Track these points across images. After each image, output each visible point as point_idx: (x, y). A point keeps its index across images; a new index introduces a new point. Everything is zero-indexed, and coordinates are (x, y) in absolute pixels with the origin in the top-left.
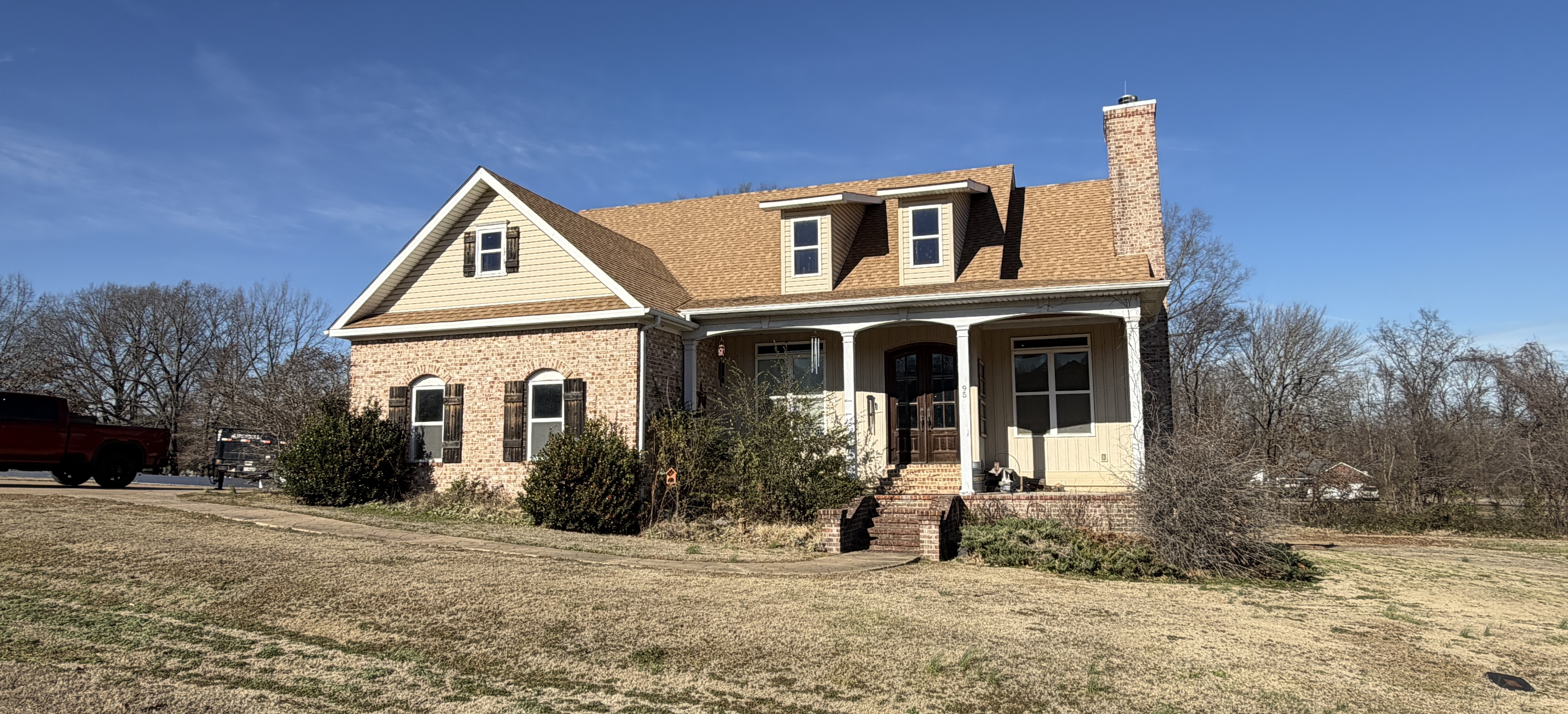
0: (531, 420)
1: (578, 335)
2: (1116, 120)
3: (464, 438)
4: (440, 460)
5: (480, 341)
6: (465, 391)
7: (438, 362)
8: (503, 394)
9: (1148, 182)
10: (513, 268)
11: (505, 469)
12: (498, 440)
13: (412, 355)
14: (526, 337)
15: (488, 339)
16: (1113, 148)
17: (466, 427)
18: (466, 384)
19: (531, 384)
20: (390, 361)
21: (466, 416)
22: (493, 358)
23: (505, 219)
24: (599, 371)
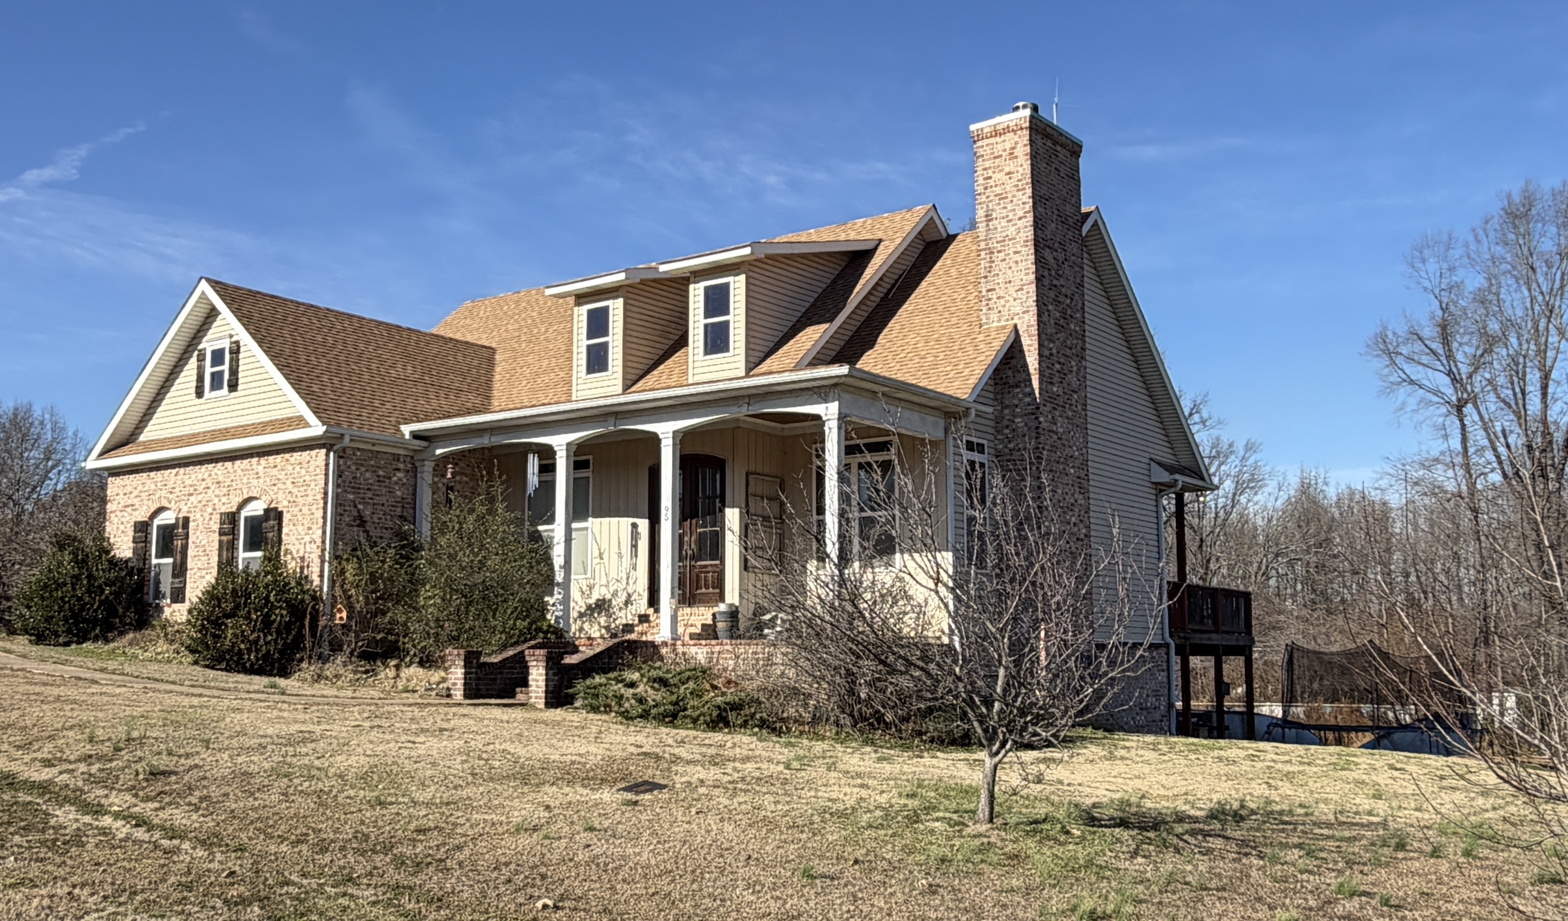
0: (242, 554)
1: (278, 459)
2: (986, 142)
3: (188, 576)
4: (169, 601)
6: (190, 524)
7: (171, 493)
8: (219, 526)
9: (1021, 223)
10: (233, 386)
13: (152, 486)
15: (210, 466)
16: (981, 180)
17: (190, 563)
18: (191, 516)
19: (242, 515)
20: (135, 493)
21: (191, 552)
22: (213, 487)
23: (227, 333)
24: (294, 499)
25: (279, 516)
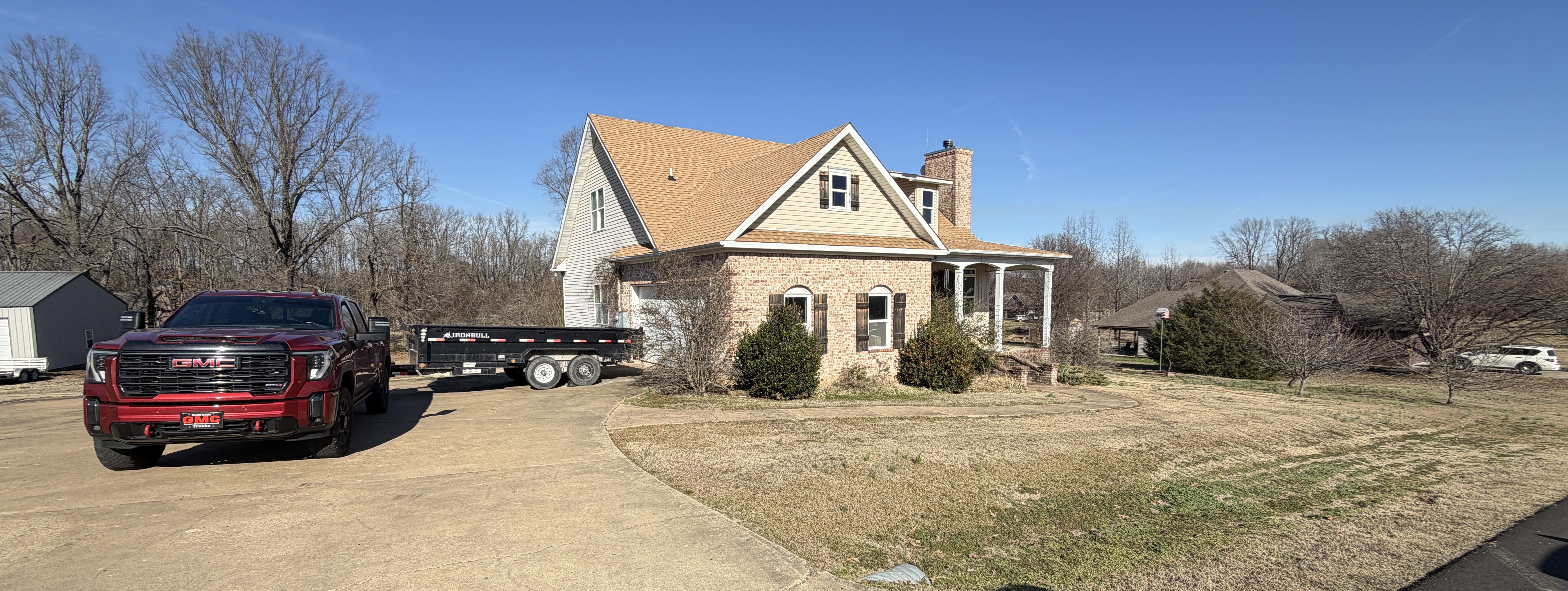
1: (899, 263)
3: (829, 336)
5: (837, 261)
6: (828, 299)
7: (806, 275)
8: (855, 303)
10: (855, 206)
11: (857, 356)
12: (852, 336)
13: (785, 268)
14: (868, 261)
15: (843, 261)
17: (829, 327)
18: (829, 294)
19: (869, 296)
20: (767, 272)
21: (829, 319)
22: (847, 275)
24: (911, 289)
25: (904, 298)
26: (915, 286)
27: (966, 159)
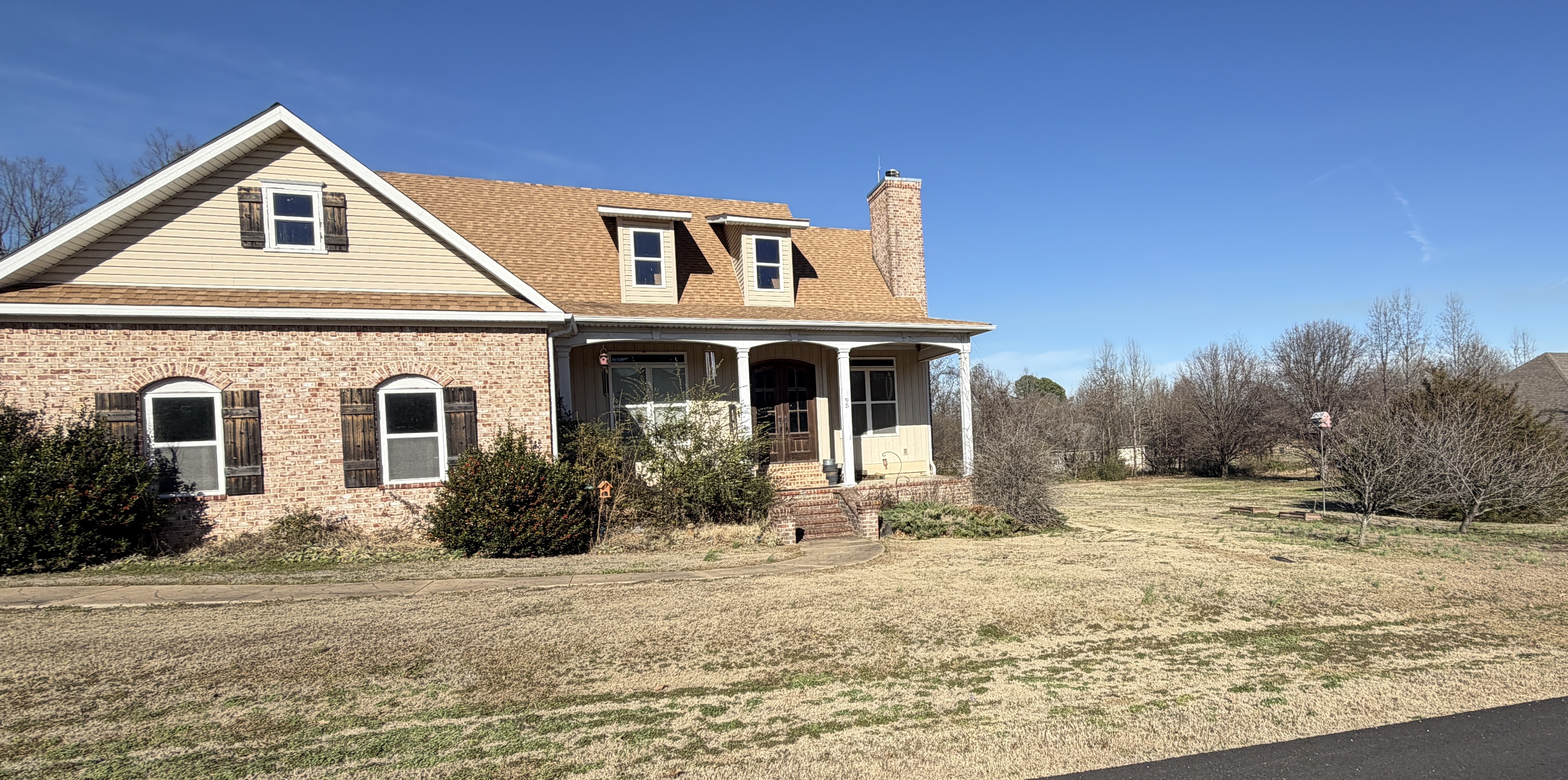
0: (385, 436)
3: (267, 461)
4: (218, 492)
5: (289, 336)
6: (262, 401)
8: (338, 403)
9: (916, 242)
10: (338, 245)
11: (349, 495)
12: (329, 462)
13: (142, 349)
15: (302, 335)
16: (892, 211)
17: (264, 447)
18: (264, 392)
19: (382, 394)
20: (88, 355)
21: (265, 434)
22: (314, 358)
23: (321, 181)
24: (495, 379)
25: (470, 395)
26: (503, 376)
27: (908, 196)
